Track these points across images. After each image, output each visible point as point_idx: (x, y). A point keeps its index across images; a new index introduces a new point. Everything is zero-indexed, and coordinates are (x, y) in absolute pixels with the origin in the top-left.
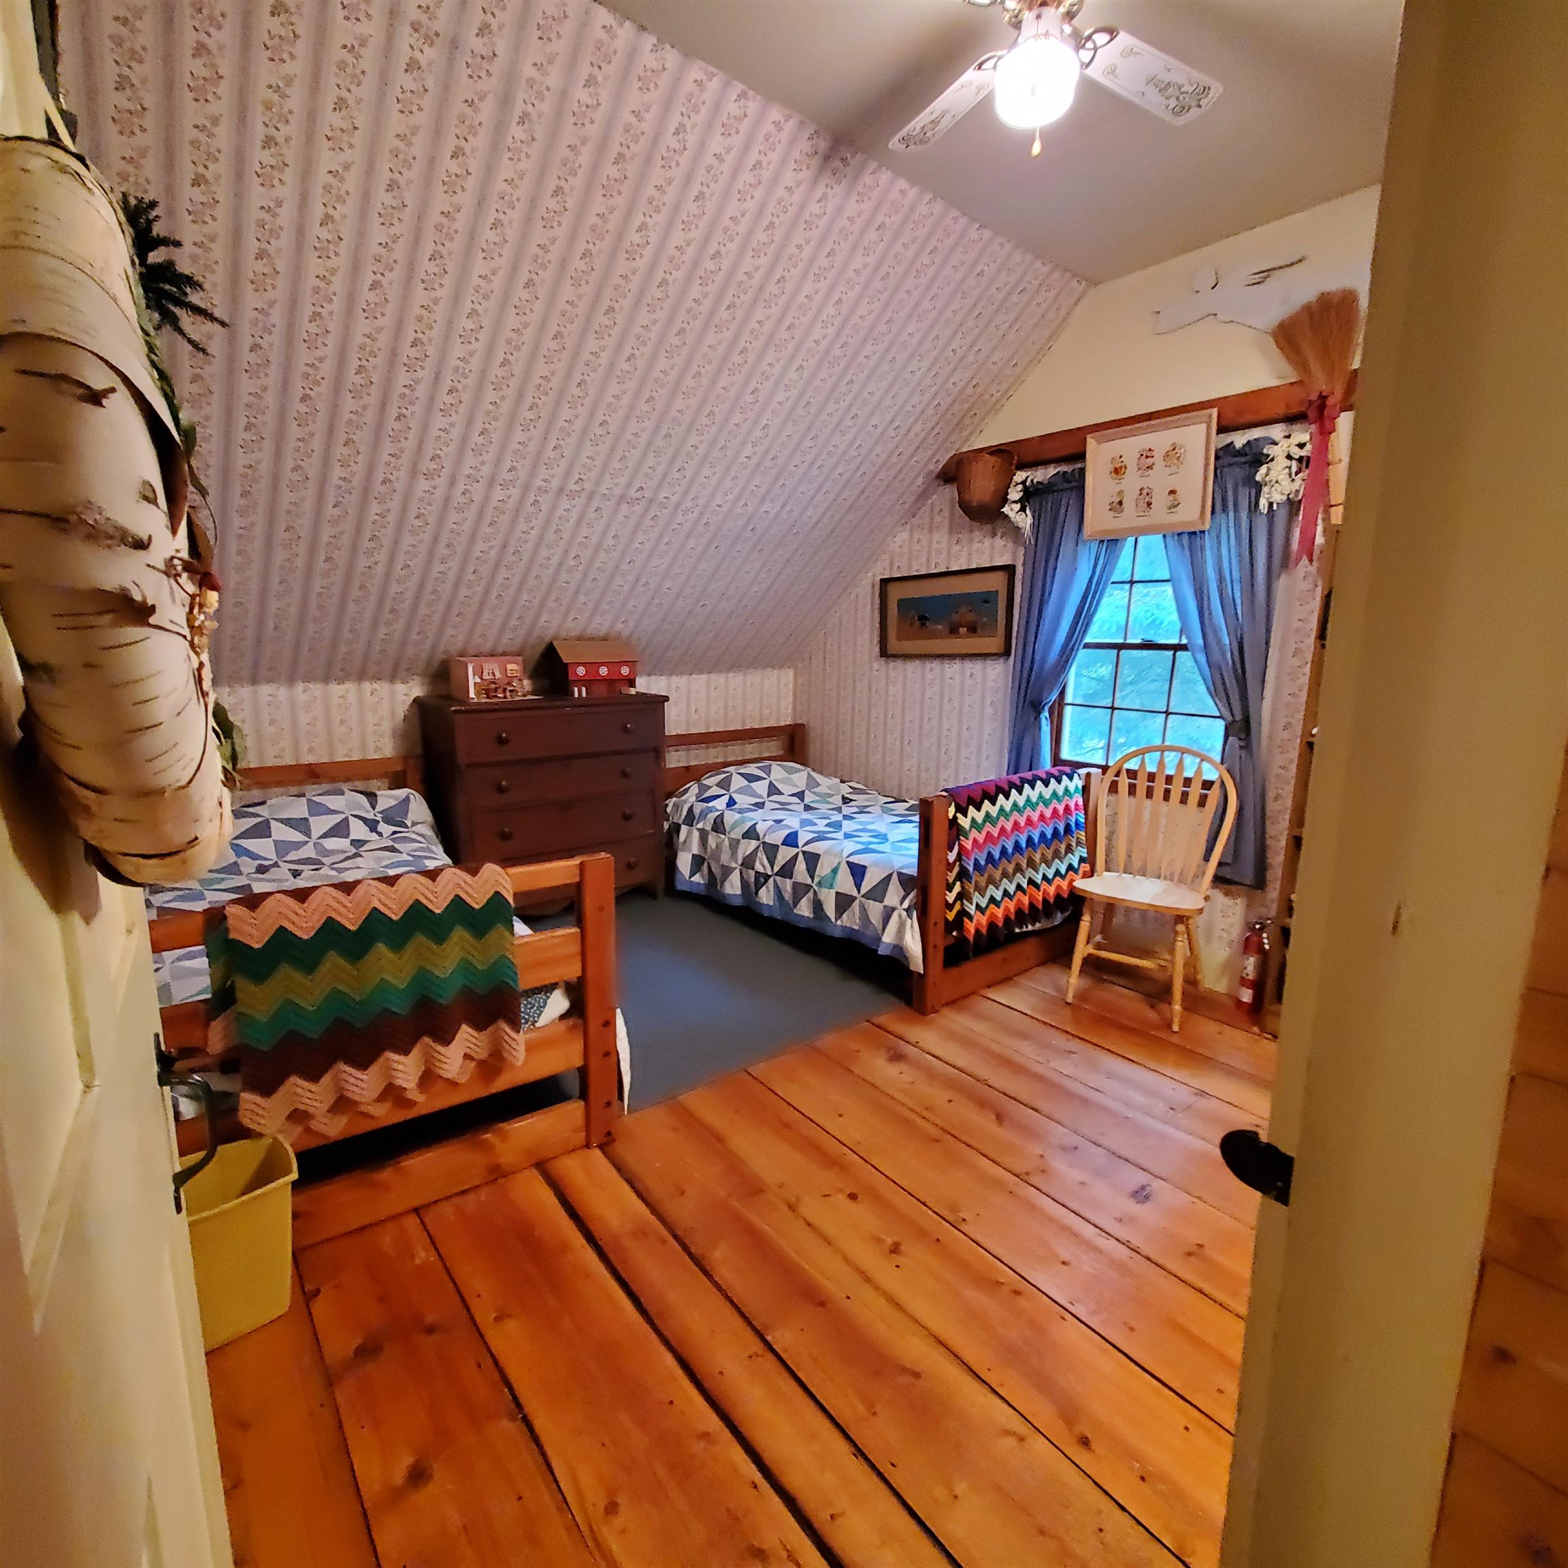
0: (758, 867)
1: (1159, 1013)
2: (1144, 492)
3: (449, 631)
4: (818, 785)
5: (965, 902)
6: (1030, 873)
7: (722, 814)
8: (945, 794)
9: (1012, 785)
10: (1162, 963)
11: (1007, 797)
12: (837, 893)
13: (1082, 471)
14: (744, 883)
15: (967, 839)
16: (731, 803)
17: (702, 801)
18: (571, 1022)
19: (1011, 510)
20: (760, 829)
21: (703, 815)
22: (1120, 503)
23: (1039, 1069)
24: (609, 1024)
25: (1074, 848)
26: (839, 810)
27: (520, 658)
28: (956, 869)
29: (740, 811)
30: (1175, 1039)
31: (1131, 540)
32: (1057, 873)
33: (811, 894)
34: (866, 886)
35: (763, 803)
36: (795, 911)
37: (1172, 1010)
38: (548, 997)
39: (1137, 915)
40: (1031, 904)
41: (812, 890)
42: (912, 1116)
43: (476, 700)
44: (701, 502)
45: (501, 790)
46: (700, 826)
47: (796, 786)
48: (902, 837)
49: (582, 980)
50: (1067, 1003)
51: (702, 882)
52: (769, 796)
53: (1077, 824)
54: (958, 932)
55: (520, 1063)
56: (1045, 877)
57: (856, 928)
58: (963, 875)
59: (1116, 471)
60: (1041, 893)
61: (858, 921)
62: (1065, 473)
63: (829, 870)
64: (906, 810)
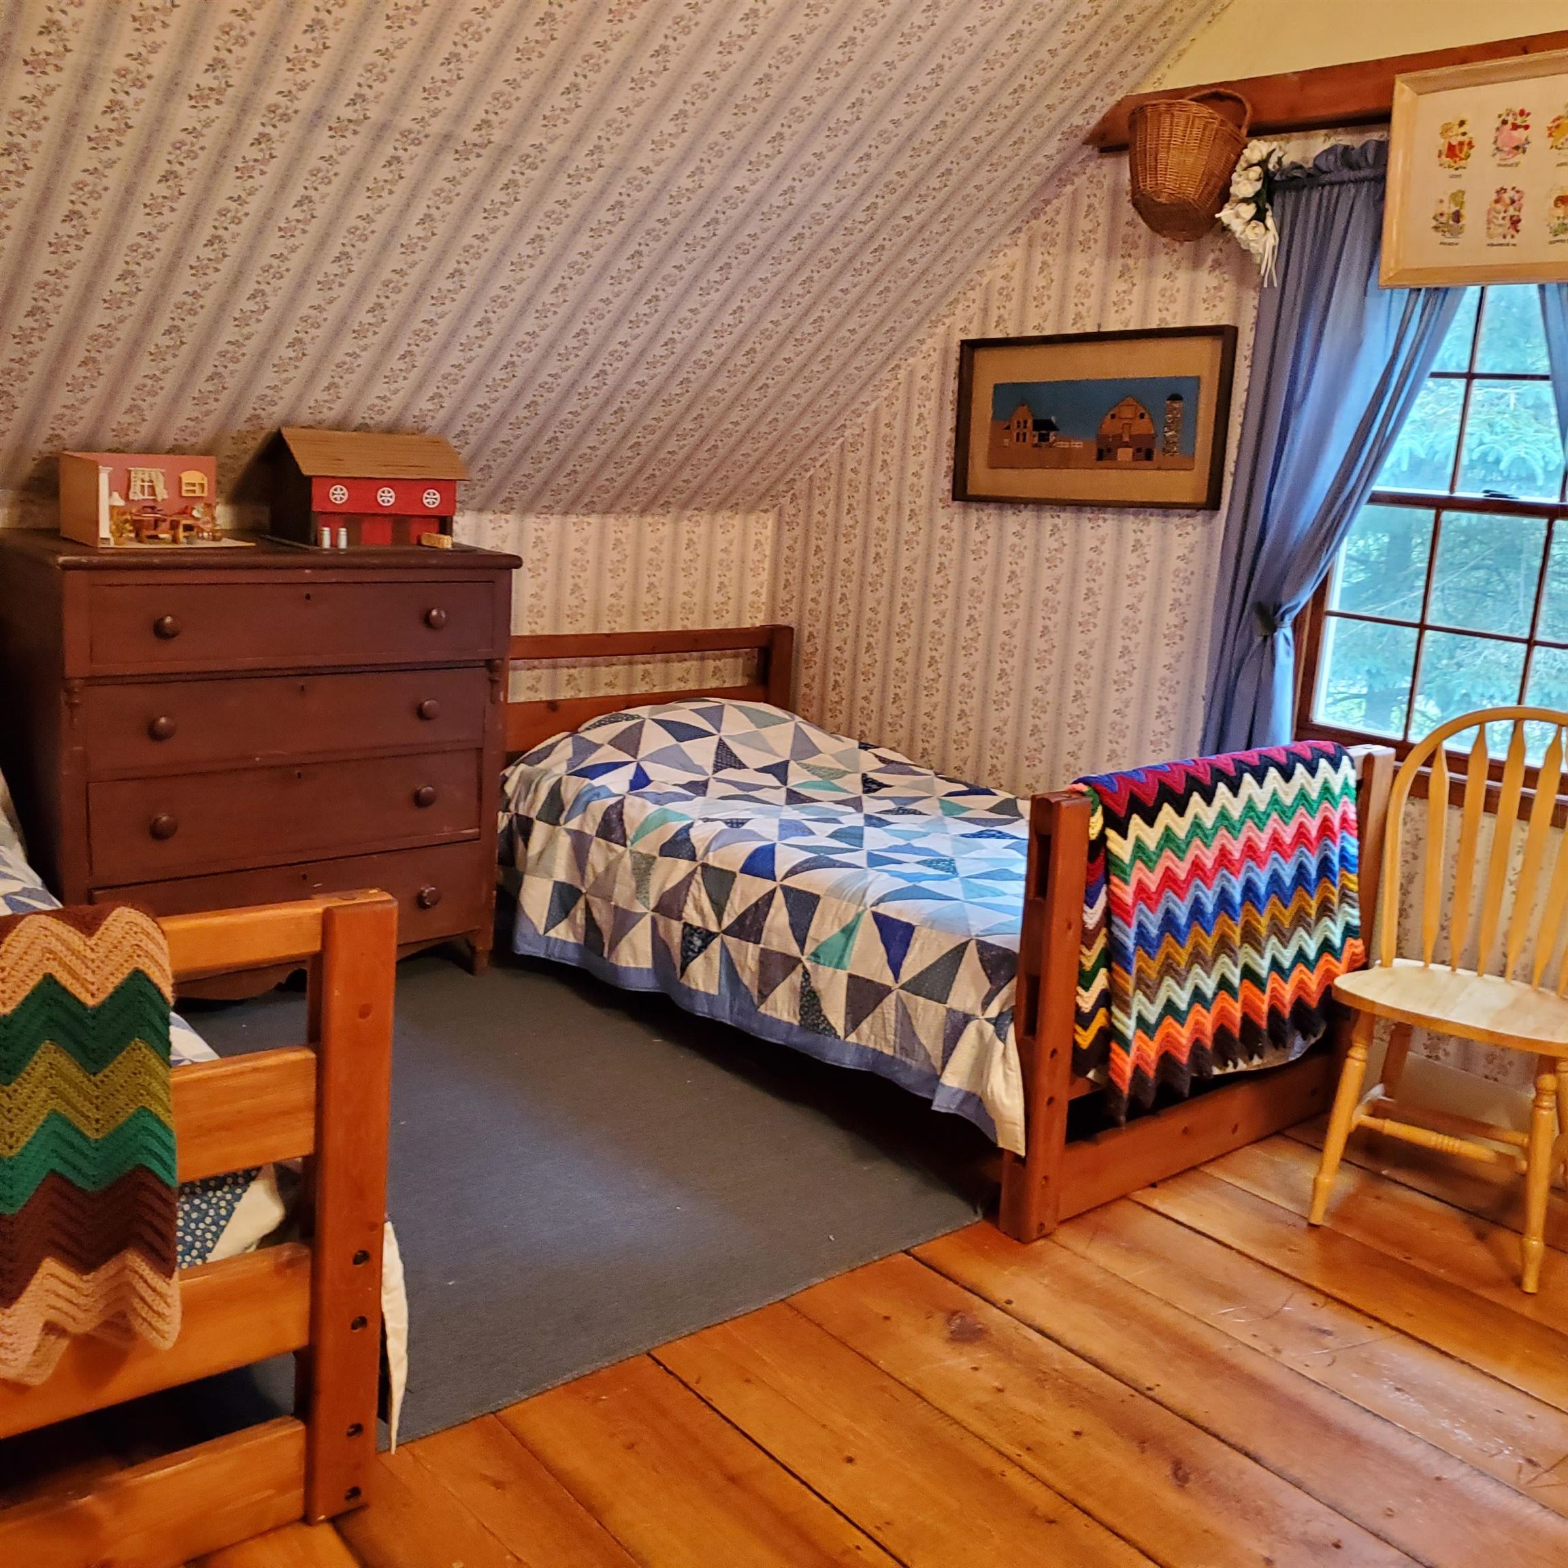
0: (691, 915)
1: (1499, 1253)
2: (1506, 197)
3: (62, 397)
4: (815, 751)
5: (1115, 1009)
6: (1247, 954)
7: (621, 802)
8: (1082, 787)
9: (1220, 775)
10: (1503, 1148)
11: (1209, 798)
12: (851, 976)
13: (1383, 148)
14: (659, 946)
15: (1125, 882)
16: (640, 781)
17: (583, 773)
18: (286, 1251)
19: (1236, 216)
20: (699, 836)
21: (582, 802)
22: (1457, 217)
23: (1256, 1365)
24: (368, 1258)
25: (1335, 908)
26: (857, 804)
27: (211, 459)
28: (1100, 943)
29: (659, 799)
30: (1527, 1309)
31: (1472, 292)
32: (1301, 956)
33: (796, 978)
34: (913, 965)
35: (705, 784)
36: (762, 1009)
37: (1523, 1249)
38: (238, 1198)
39: (1452, 1047)
40: (1246, 1019)
41: (799, 969)
42: (998, 1465)
43: (112, 545)
44: (609, 159)
45: (155, 735)
46: (574, 824)
47: (771, 751)
48: (985, 868)
49: (313, 1163)
50: (1311, 1225)
51: (571, 939)
52: (717, 768)
53: (1343, 858)
54: (1098, 1071)
55: (168, 1345)
56: (1275, 965)
57: (888, 1051)
58: (1113, 955)
59: (1452, 151)
60: (1266, 998)
61: (891, 1037)
62: (1346, 148)
63: (836, 930)
64: (991, 810)
